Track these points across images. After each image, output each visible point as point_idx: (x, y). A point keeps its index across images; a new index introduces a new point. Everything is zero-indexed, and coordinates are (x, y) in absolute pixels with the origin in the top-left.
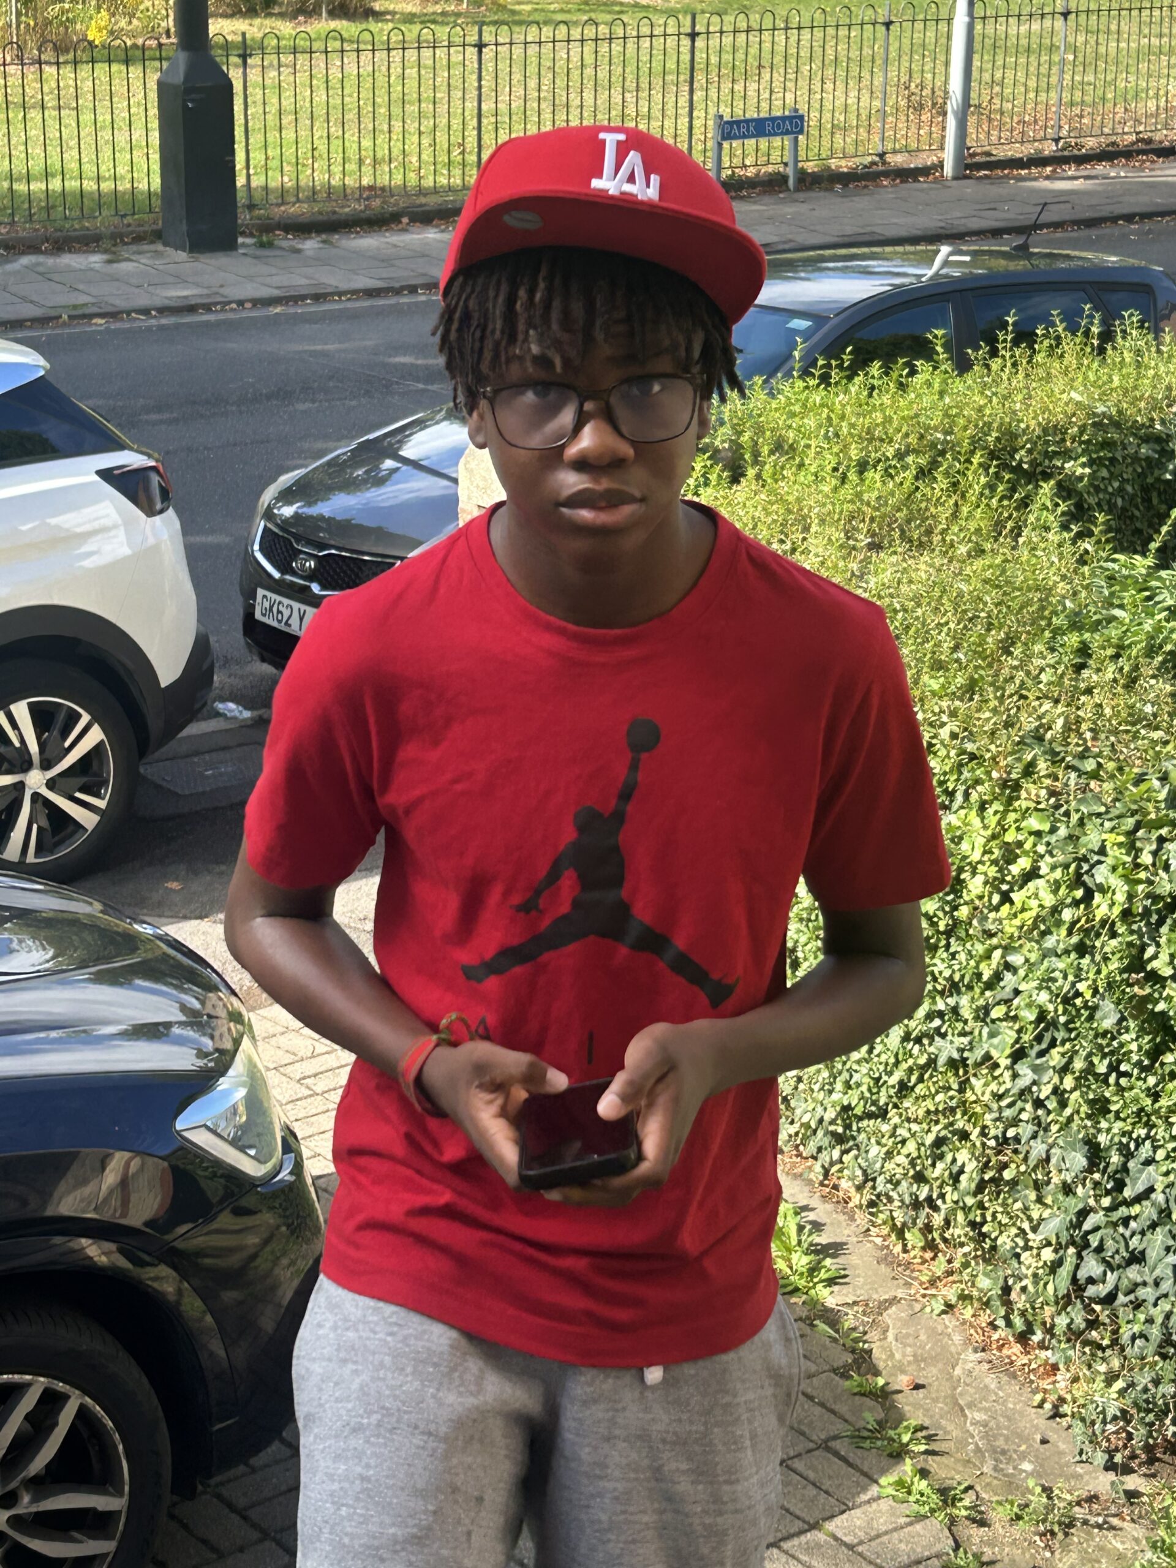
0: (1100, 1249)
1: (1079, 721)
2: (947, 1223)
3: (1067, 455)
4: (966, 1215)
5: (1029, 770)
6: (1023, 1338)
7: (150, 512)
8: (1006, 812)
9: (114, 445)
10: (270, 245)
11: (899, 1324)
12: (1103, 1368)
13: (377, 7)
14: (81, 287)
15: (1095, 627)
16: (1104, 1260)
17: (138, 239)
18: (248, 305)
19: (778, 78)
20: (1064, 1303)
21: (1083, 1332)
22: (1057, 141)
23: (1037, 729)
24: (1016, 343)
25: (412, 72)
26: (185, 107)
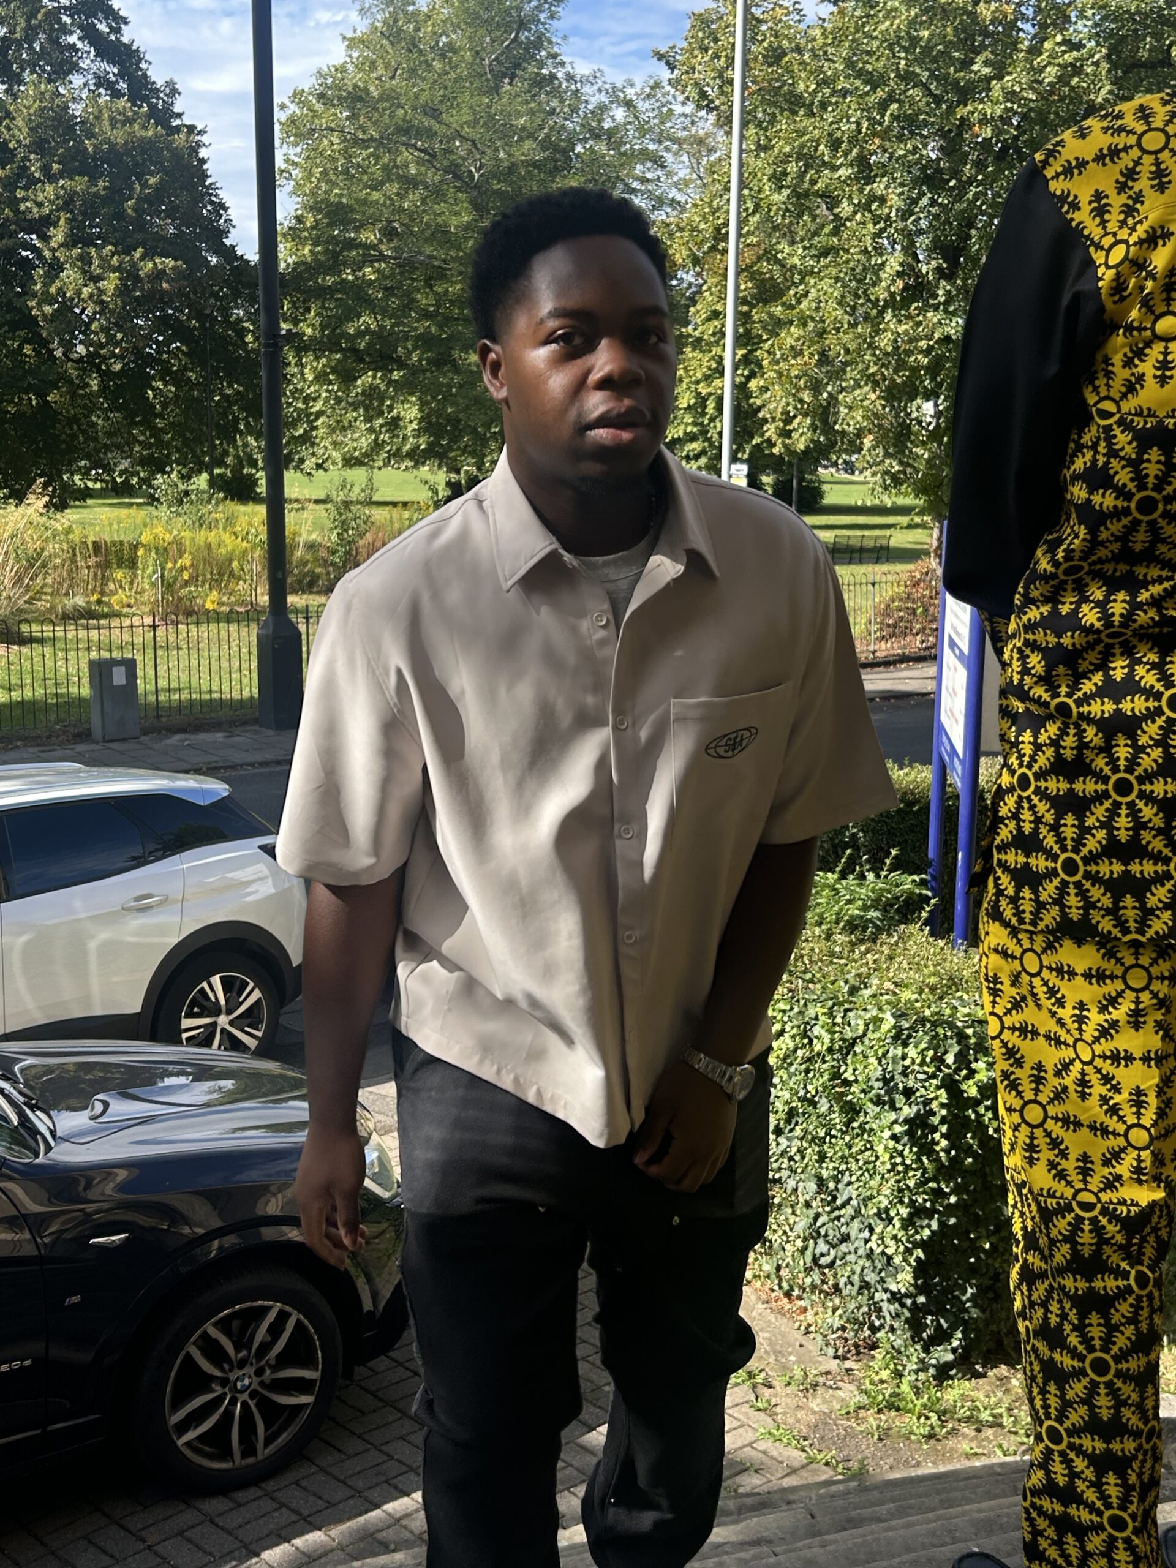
0: (826, 1235)
6: (788, 1295)
16: (828, 1242)
20: (808, 1271)
21: (819, 1286)
26: (273, 647)
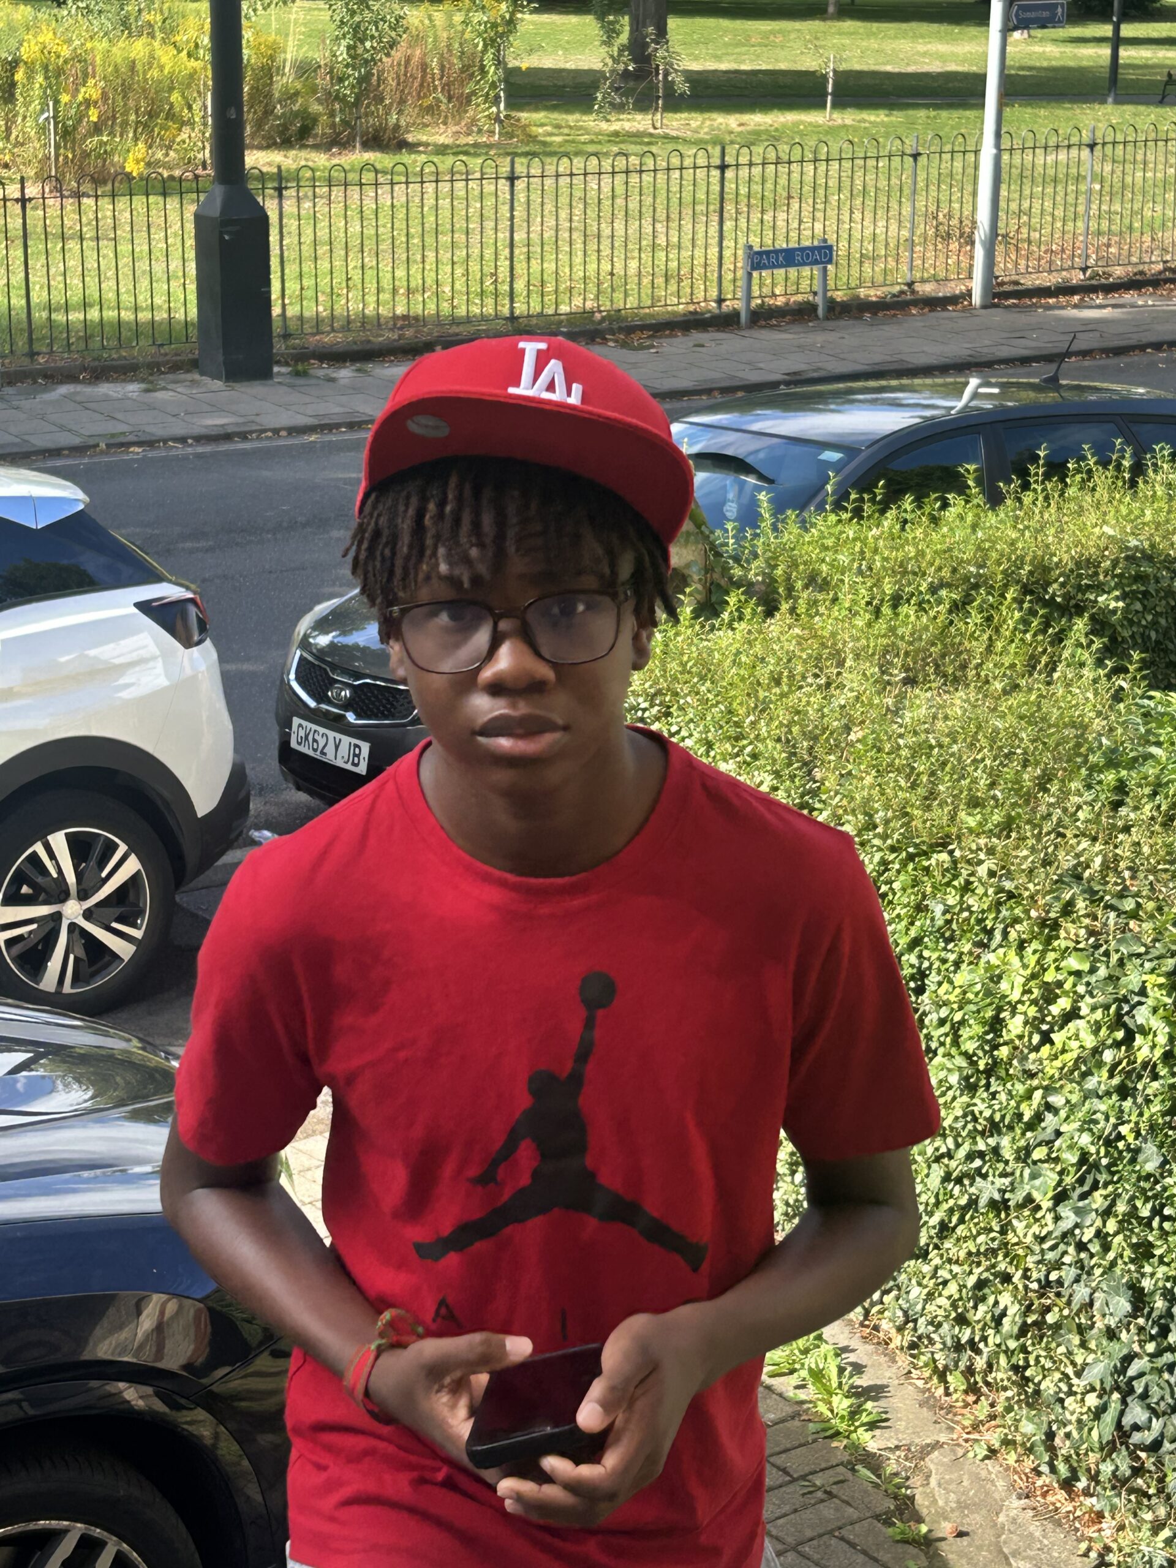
0: (1145, 1396)
1: (1117, 859)
2: (990, 1366)
3: (1100, 588)
4: (1009, 1359)
5: (1068, 909)
6: (1067, 1485)
7: (188, 643)
8: (1044, 953)
9: (152, 577)
10: (304, 374)
11: (941, 1469)
12: (1148, 1516)
13: (410, 138)
14: (119, 416)
15: (1132, 764)
16: (1149, 1407)
17: (176, 367)
18: (283, 433)
19: (807, 208)
20: (1109, 1449)
21: (1127, 1480)
22: (1084, 270)
23: (1075, 867)
24: (1047, 476)
25: (445, 203)
26: (221, 238)
